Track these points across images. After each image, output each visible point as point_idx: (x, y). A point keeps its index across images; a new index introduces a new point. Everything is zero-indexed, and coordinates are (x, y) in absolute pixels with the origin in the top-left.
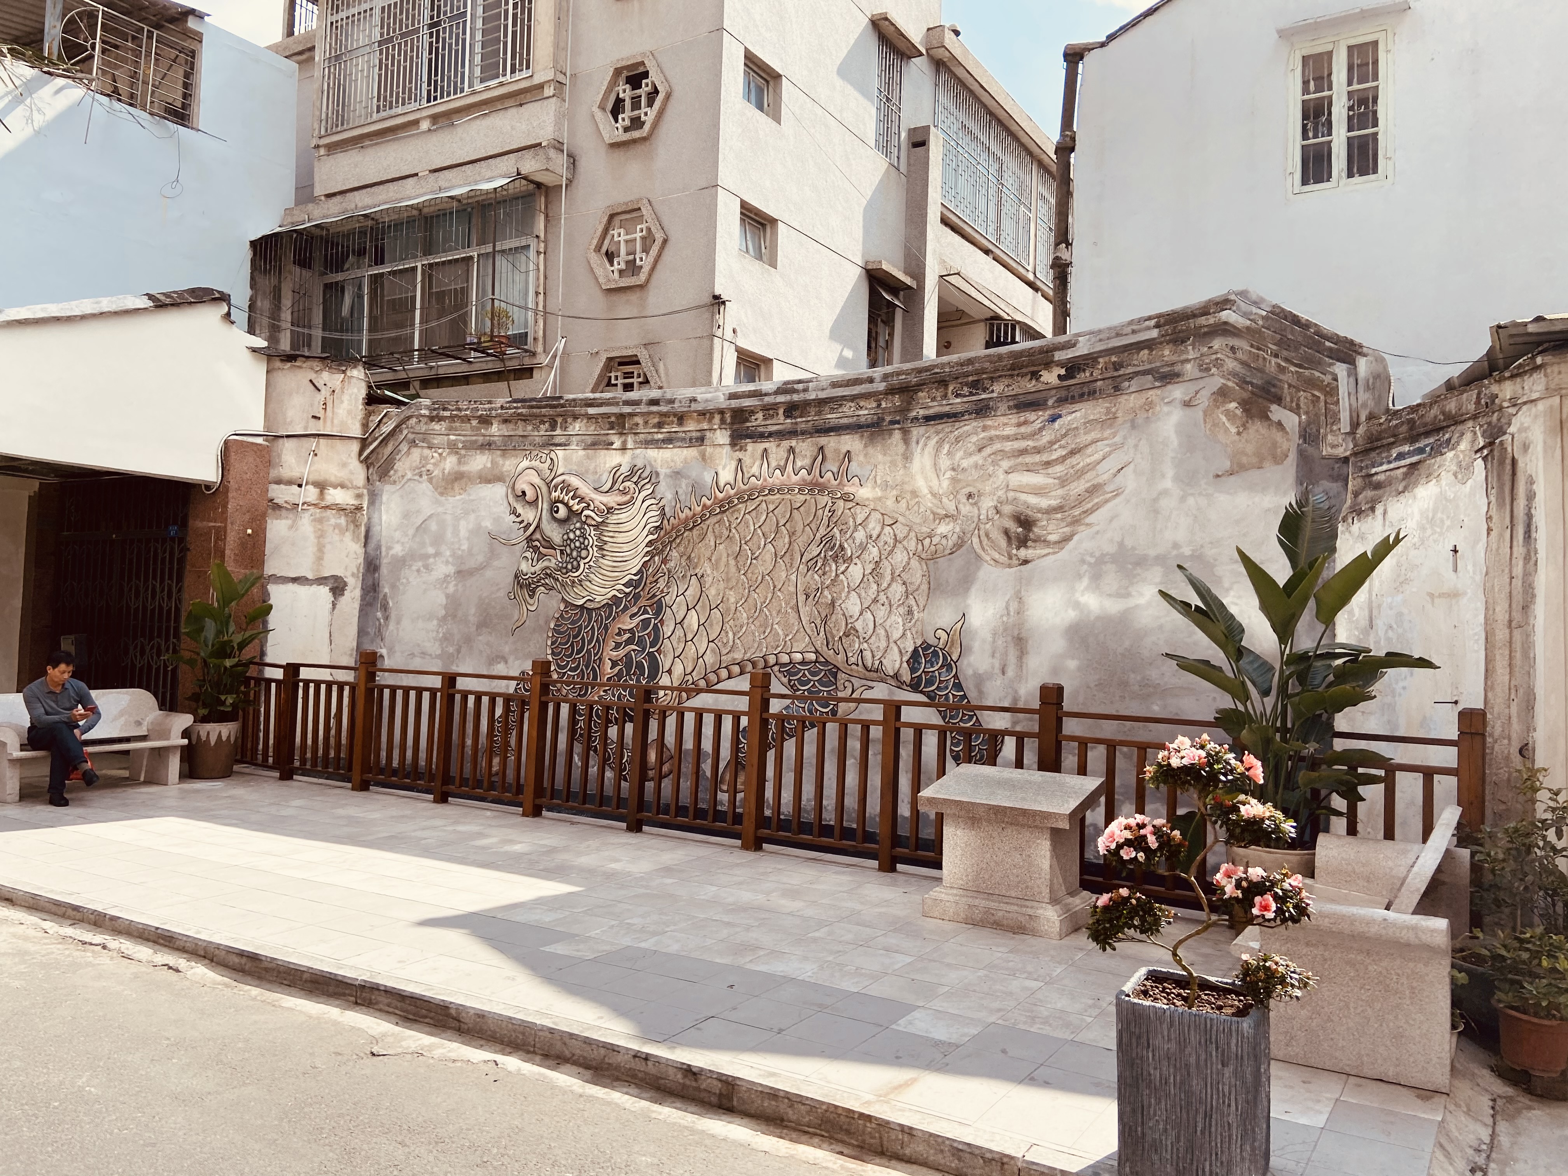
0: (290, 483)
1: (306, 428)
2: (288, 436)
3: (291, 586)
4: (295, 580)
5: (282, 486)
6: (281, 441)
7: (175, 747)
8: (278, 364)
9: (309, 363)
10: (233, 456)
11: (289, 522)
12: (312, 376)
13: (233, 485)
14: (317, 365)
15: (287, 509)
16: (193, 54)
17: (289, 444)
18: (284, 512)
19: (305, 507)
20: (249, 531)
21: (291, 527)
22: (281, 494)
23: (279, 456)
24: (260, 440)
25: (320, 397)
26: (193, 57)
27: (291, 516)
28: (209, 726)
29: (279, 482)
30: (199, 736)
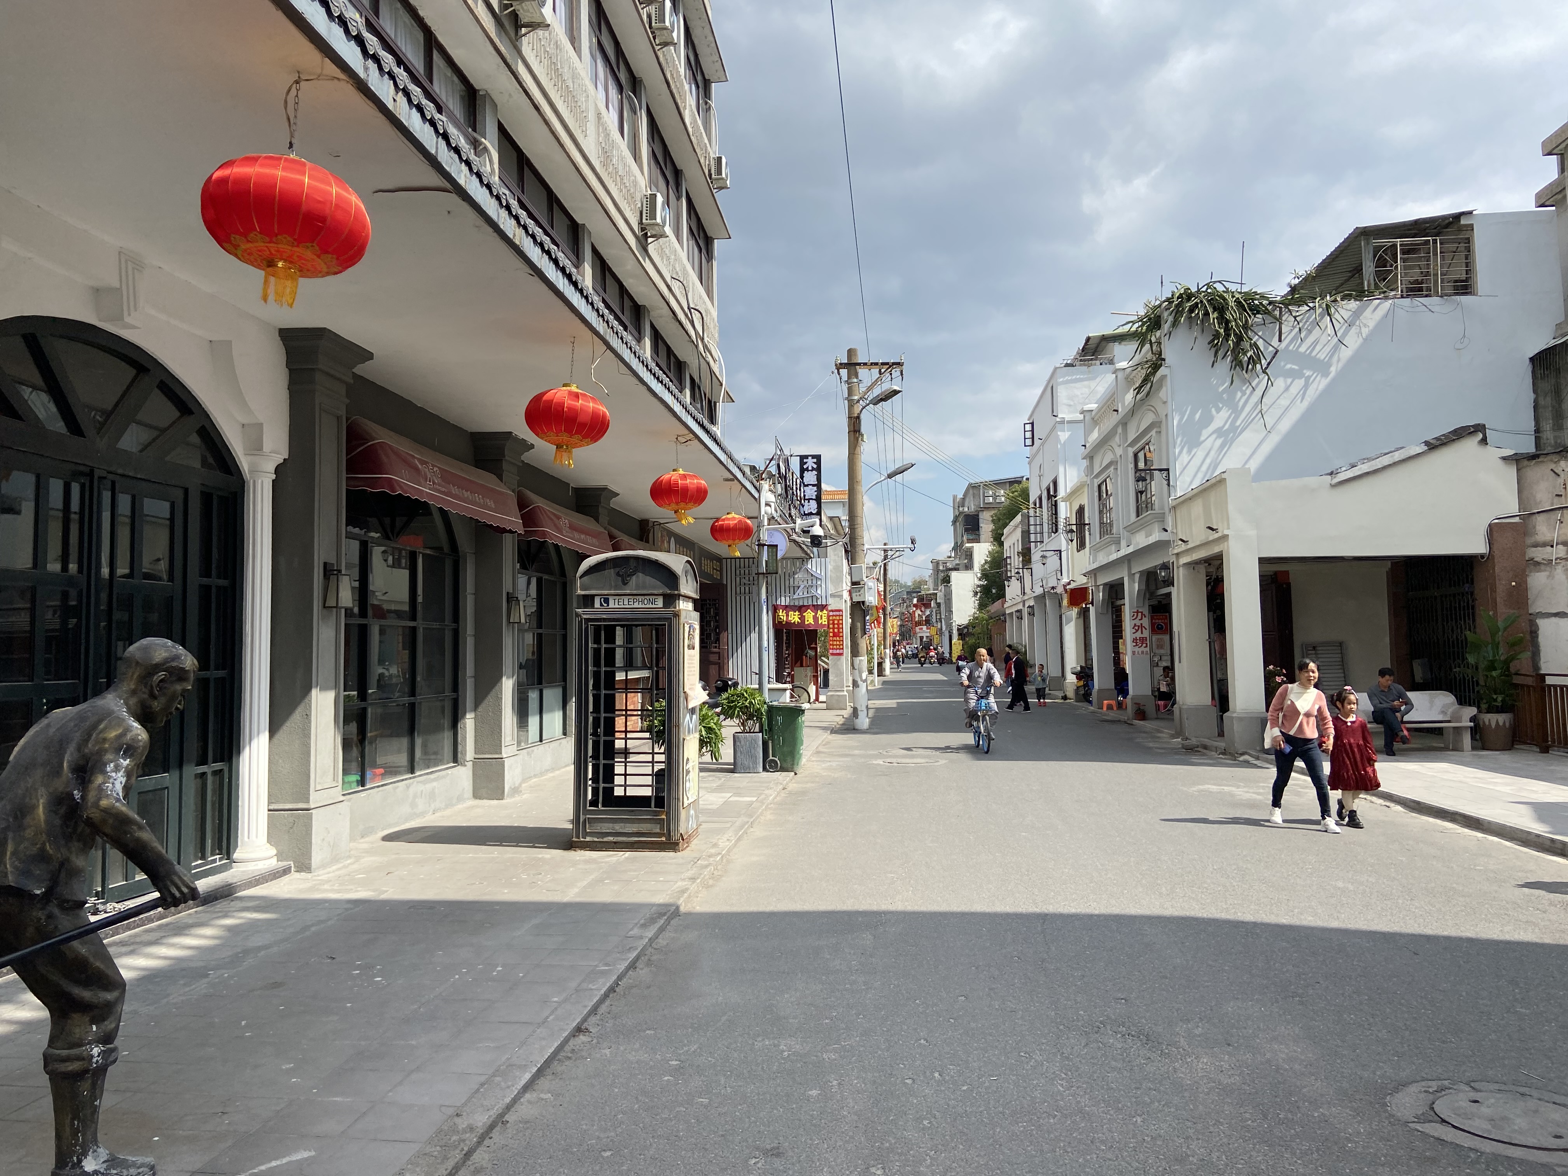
0: (1544, 545)
1: (1552, 504)
2: (1538, 513)
3: (1554, 620)
4: (1556, 615)
5: (1539, 548)
6: (1534, 517)
7: (1466, 728)
8: (1526, 462)
9: (1549, 457)
10: (1495, 534)
11: (1547, 573)
12: (1553, 466)
13: (1497, 553)
14: (1555, 458)
15: (1544, 564)
16: (1468, 241)
17: (1540, 518)
18: (1543, 567)
19: (1558, 561)
20: (1514, 584)
21: (1548, 577)
22: (1539, 554)
23: (1534, 527)
24: (1517, 520)
25: (1560, 481)
26: (1469, 242)
27: (1548, 568)
28: (1489, 716)
29: (1536, 545)
30: (1484, 722)
